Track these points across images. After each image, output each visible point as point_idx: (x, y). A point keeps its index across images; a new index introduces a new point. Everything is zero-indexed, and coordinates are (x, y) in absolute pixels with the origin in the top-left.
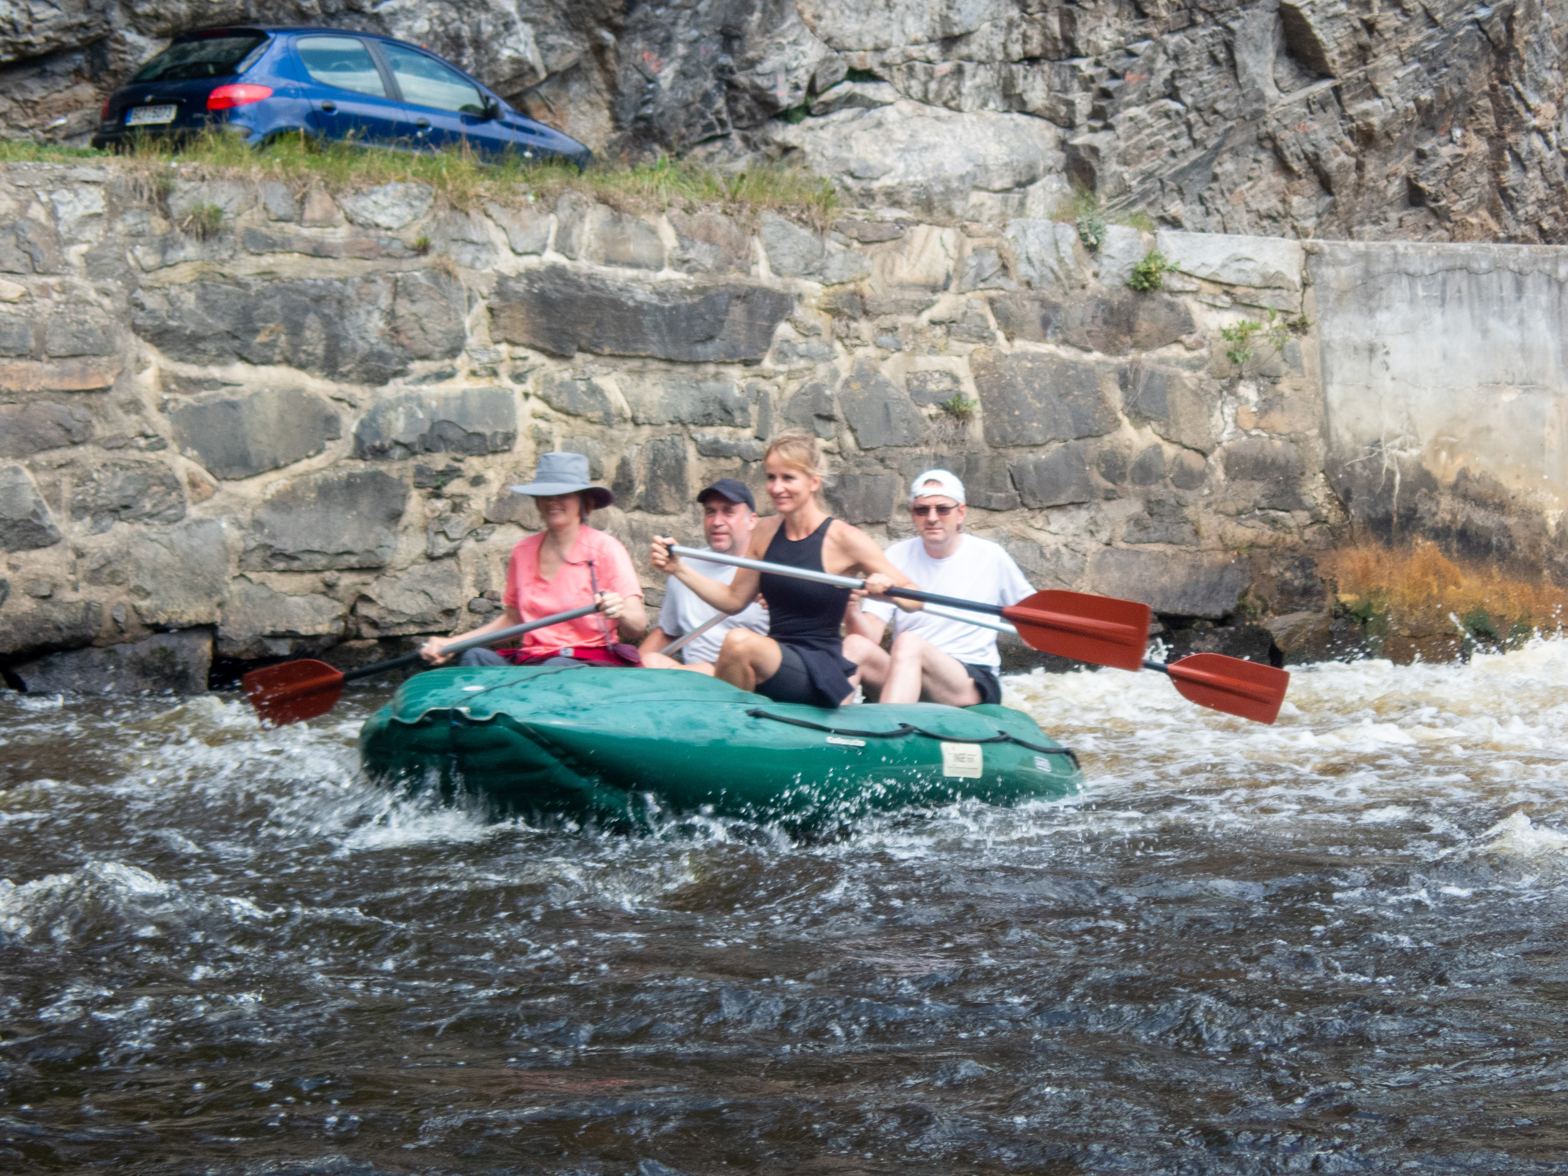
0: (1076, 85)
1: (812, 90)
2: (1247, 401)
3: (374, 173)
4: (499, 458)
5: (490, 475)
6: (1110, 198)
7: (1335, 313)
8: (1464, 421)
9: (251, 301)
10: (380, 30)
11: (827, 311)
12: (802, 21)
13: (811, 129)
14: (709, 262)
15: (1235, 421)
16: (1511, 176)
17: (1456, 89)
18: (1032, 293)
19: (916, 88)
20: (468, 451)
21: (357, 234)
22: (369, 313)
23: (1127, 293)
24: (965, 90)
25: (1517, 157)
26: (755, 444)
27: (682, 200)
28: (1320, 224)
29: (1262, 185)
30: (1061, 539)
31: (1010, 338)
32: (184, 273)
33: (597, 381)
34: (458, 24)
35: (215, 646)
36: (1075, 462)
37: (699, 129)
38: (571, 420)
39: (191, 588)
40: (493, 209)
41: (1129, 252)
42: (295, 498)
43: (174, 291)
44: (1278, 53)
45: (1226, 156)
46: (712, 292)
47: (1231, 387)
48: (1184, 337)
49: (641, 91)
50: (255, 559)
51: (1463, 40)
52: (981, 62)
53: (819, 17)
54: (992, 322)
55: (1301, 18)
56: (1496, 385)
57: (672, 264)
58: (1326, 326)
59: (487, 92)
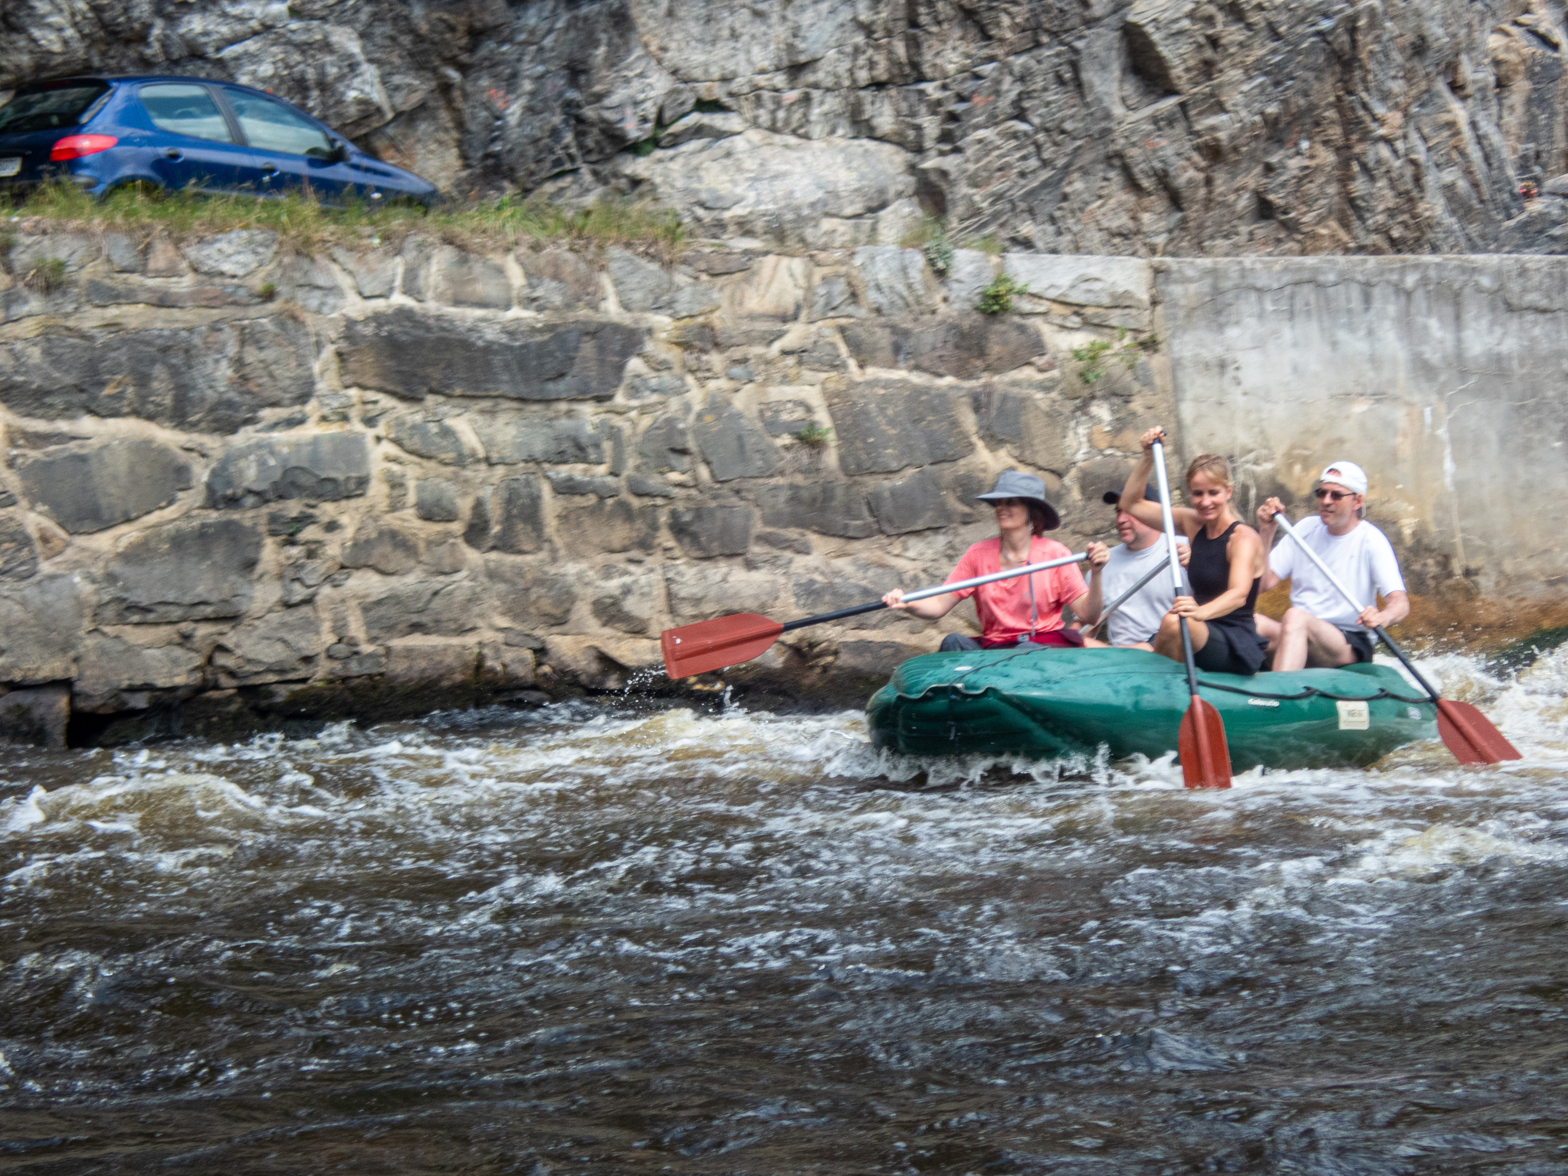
0: (923, 109)
1: (660, 123)
2: (1100, 421)
3: (218, 221)
4: (353, 503)
5: (344, 520)
6: (962, 220)
7: (1185, 331)
8: (1316, 433)
9: (97, 353)
10: (223, 75)
11: (678, 344)
12: (648, 54)
13: (660, 161)
14: (557, 300)
15: (1090, 441)
16: (1359, 186)
17: (1302, 102)
18: (883, 320)
19: (764, 117)
20: (322, 497)
21: (202, 283)
22: (217, 361)
23: (976, 317)
24: (813, 118)
25: (1364, 167)
26: (610, 480)
27: (527, 238)
28: (1171, 240)
29: (1112, 203)
30: (920, 565)
31: (862, 366)
32: (28, 328)
33: (449, 422)
34: (301, 67)
35: (71, 701)
36: (931, 488)
37: (547, 164)
38: (425, 463)
39: (45, 644)
40: (339, 253)
41: (977, 275)
42: (148, 550)
43: (19, 346)
44: (1124, 71)
45: (1076, 175)
46: (561, 329)
47: (1083, 407)
48: (1034, 359)
49: (489, 128)
50: (109, 613)
51: (1309, 51)
52: (828, 90)
53: (664, 49)
54: (843, 350)
55: (1144, 36)
56: (1347, 397)
57: (520, 303)
58: (1176, 344)
59: (333, 135)
